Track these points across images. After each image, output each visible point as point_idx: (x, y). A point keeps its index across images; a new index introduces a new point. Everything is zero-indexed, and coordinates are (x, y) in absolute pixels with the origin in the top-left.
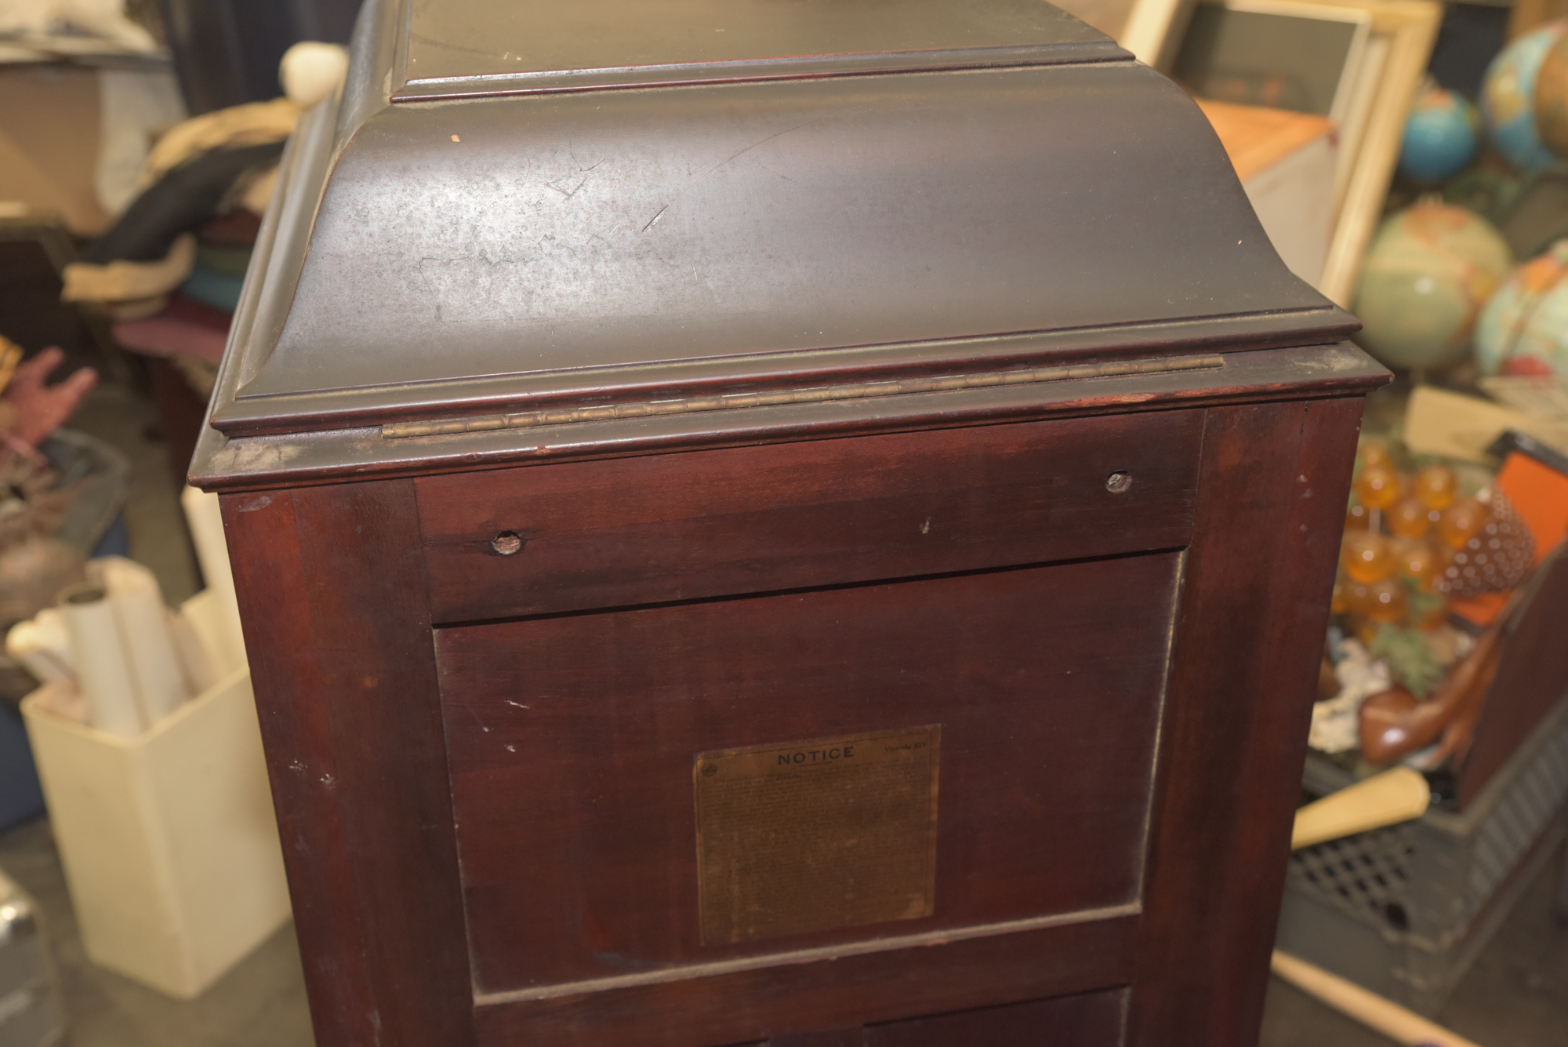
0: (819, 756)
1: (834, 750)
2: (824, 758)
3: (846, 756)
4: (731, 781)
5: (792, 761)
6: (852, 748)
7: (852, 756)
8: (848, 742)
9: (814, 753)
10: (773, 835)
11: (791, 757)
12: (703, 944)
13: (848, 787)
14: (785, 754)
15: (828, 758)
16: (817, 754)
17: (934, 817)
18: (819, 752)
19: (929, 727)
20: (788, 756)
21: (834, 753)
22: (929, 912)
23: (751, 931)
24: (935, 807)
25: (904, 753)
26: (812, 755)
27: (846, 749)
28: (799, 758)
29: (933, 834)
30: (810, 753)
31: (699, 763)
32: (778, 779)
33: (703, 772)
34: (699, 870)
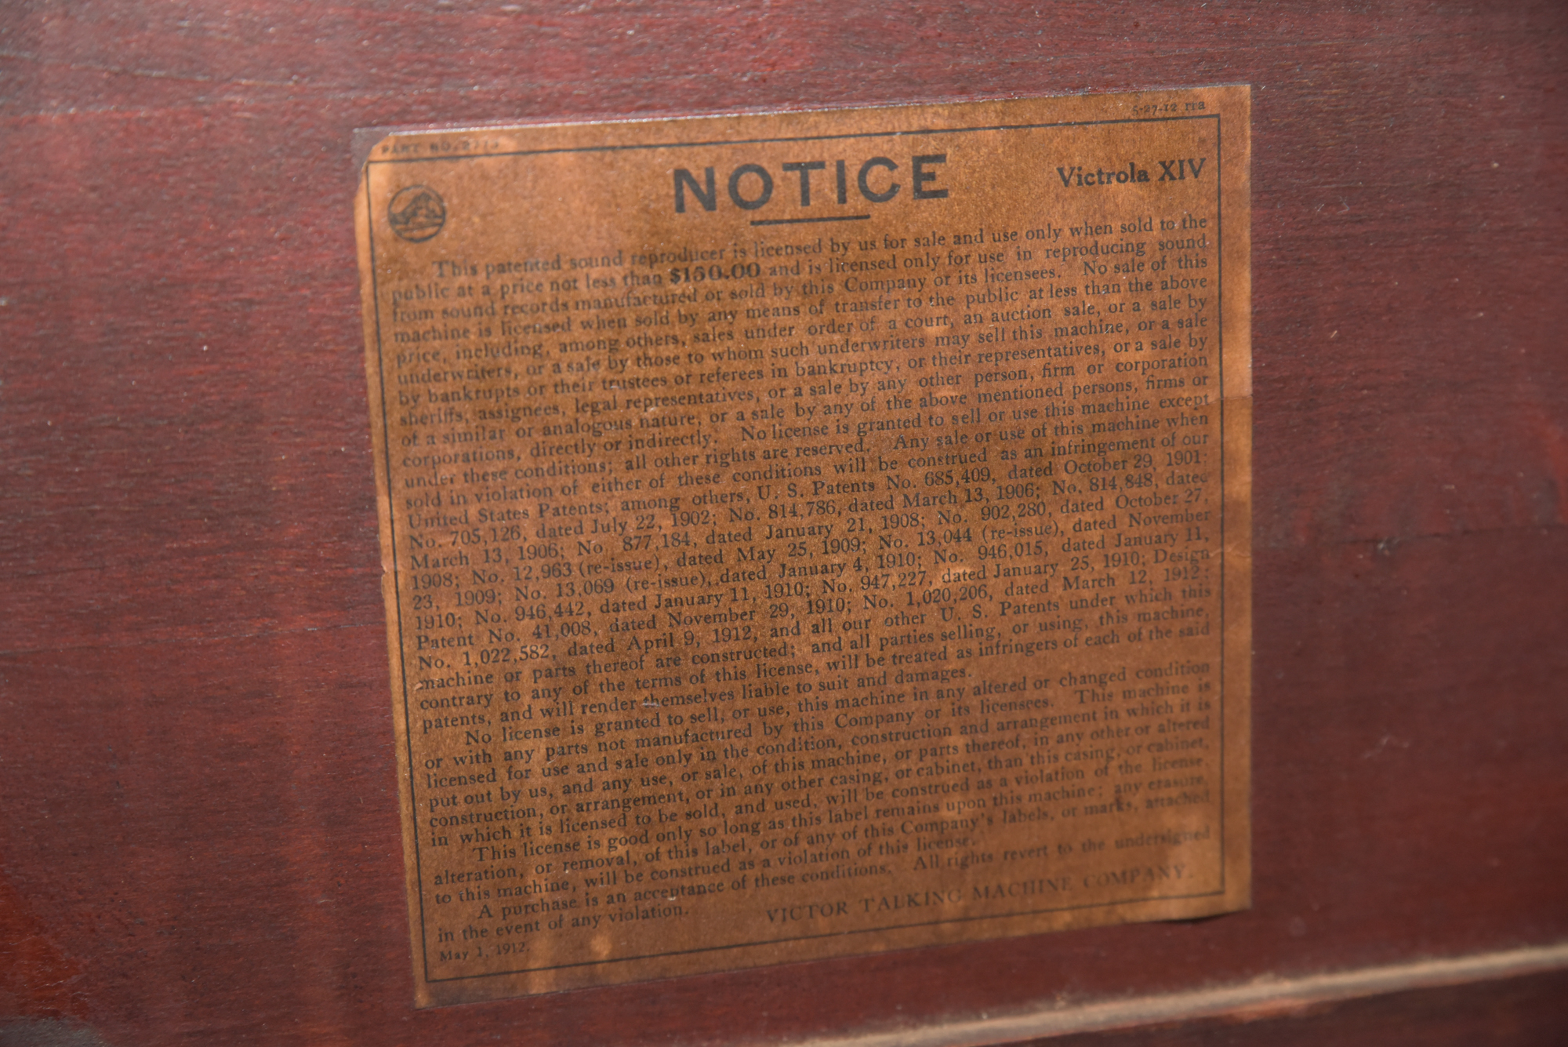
0: (823, 182)
1: (877, 161)
2: (842, 199)
3: (920, 193)
4: (502, 268)
5: (723, 198)
6: (939, 158)
7: (941, 194)
8: (927, 131)
9: (803, 168)
10: (666, 523)
11: (721, 181)
12: (422, 999)
13: (933, 330)
14: (696, 163)
15: (856, 202)
16: (814, 175)
17: (1241, 484)
18: (821, 165)
19: (1210, 94)
20: (710, 172)
21: (878, 178)
22: (1236, 896)
23: (601, 946)
24: (1241, 439)
25: (1124, 194)
26: (795, 175)
27: (919, 161)
28: (751, 185)
29: (1239, 558)
30: (788, 167)
31: (378, 178)
32: (675, 277)
33: (393, 220)
34: (395, 662)
